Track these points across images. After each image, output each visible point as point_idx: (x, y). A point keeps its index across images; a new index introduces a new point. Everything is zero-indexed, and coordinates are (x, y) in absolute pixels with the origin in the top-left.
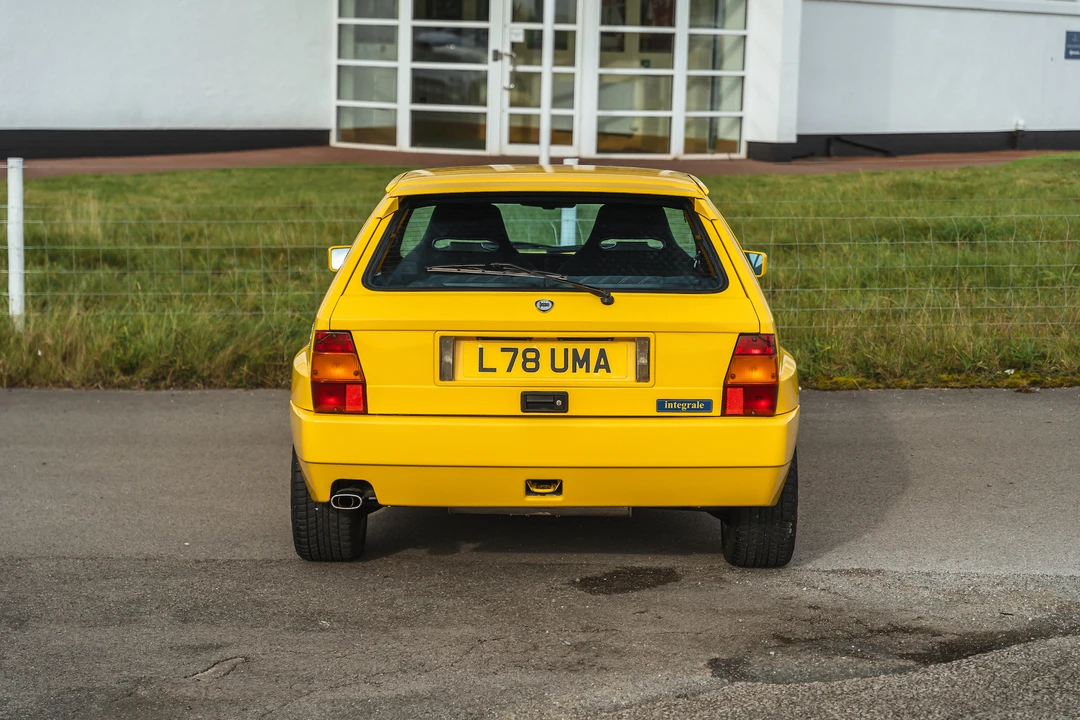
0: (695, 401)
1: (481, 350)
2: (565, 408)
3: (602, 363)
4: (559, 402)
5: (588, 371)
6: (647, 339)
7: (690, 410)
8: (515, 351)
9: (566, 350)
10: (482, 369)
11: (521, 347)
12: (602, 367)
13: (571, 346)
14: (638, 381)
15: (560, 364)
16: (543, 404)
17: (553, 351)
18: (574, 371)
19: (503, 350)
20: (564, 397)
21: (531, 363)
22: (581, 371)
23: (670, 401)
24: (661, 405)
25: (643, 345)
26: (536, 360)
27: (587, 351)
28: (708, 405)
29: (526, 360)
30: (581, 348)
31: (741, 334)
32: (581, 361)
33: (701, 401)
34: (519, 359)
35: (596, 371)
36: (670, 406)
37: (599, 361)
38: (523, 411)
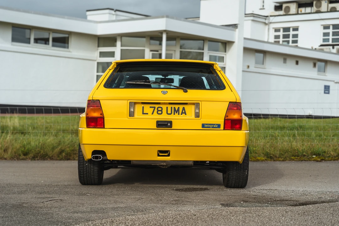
0: (215, 125)
1: (143, 107)
2: (171, 126)
3: (184, 112)
4: (169, 124)
5: (179, 114)
6: (199, 103)
7: (213, 127)
8: (155, 108)
9: (172, 108)
10: (143, 113)
11: (157, 106)
12: (184, 113)
13: (173, 106)
14: (196, 117)
15: (169, 112)
16: (163, 125)
17: (167, 108)
18: (174, 114)
19: (150, 107)
20: (171, 122)
21: (160, 112)
22: (176, 114)
23: (206, 124)
24: (203, 126)
25: (197, 105)
27: (179, 108)
28: (219, 126)
29: (158, 111)
30: (177, 107)
31: (230, 102)
32: (177, 111)
33: (217, 125)
34: (156, 110)
35: (182, 114)
36: (206, 126)
37: (182, 111)
38: (157, 127)
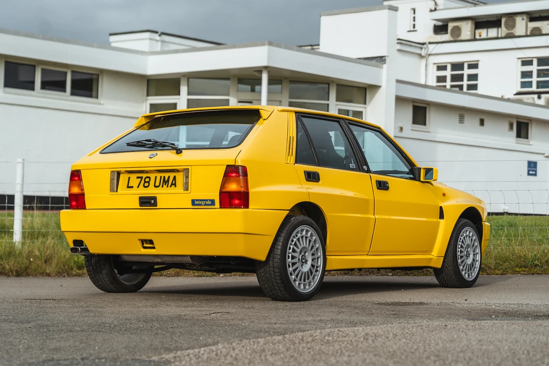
0: (207, 200)
1: (129, 178)
2: (155, 205)
3: (174, 183)
4: (153, 202)
5: (167, 187)
6: (188, 169)
7: (205, 205)
8: (141, 178)
9: (161, 177)
10: (128, 187)
11: (144, 176)
12: (173, 184)
13: (163, 175)
14: (185, 190)
15: (157, 184)
16: (147, 202)
17: (156, 177)
18: (162, 187)
19: (138, 178)
20: (155, 198)
21: (146, 184)
22: (165, 186)
23: (197, 200)
24: (193, 202)
25: (187, 172)
26: (149, 182)
27: (169, 177)
28: (213, 202)
29: (145, 182)
30: (167, 175)
31: (228, 166)
32: (165, 182)
33: (210, 200)
34: (143, 182)
35: (171, 186)
36: (196, 203)
38: (140, 206)
